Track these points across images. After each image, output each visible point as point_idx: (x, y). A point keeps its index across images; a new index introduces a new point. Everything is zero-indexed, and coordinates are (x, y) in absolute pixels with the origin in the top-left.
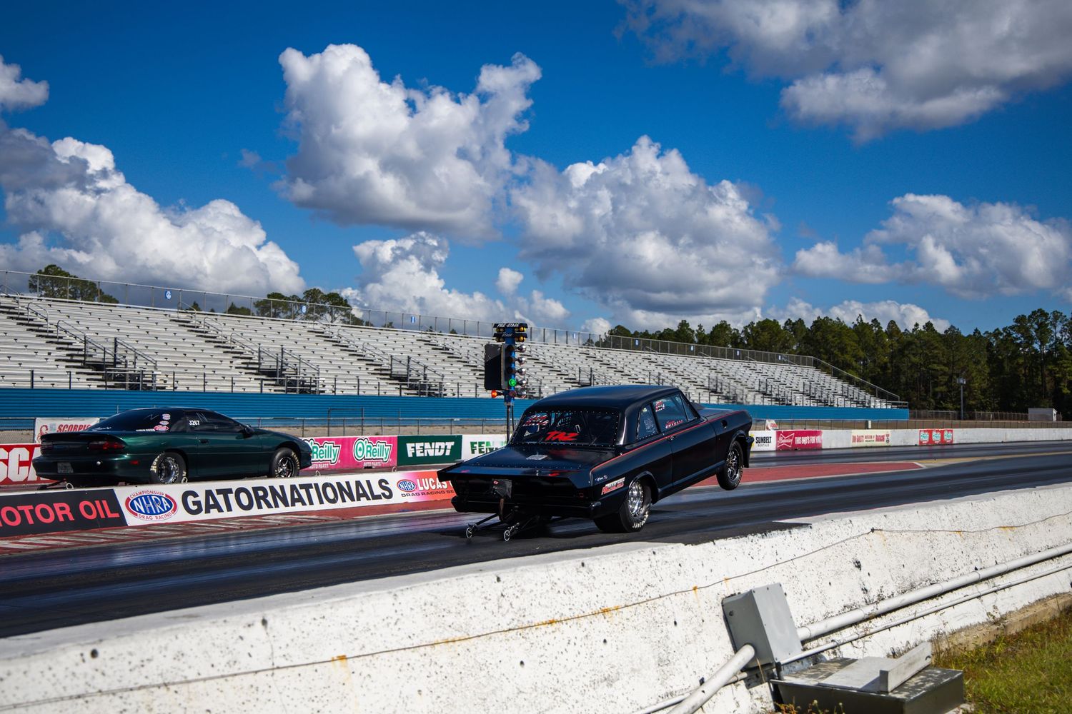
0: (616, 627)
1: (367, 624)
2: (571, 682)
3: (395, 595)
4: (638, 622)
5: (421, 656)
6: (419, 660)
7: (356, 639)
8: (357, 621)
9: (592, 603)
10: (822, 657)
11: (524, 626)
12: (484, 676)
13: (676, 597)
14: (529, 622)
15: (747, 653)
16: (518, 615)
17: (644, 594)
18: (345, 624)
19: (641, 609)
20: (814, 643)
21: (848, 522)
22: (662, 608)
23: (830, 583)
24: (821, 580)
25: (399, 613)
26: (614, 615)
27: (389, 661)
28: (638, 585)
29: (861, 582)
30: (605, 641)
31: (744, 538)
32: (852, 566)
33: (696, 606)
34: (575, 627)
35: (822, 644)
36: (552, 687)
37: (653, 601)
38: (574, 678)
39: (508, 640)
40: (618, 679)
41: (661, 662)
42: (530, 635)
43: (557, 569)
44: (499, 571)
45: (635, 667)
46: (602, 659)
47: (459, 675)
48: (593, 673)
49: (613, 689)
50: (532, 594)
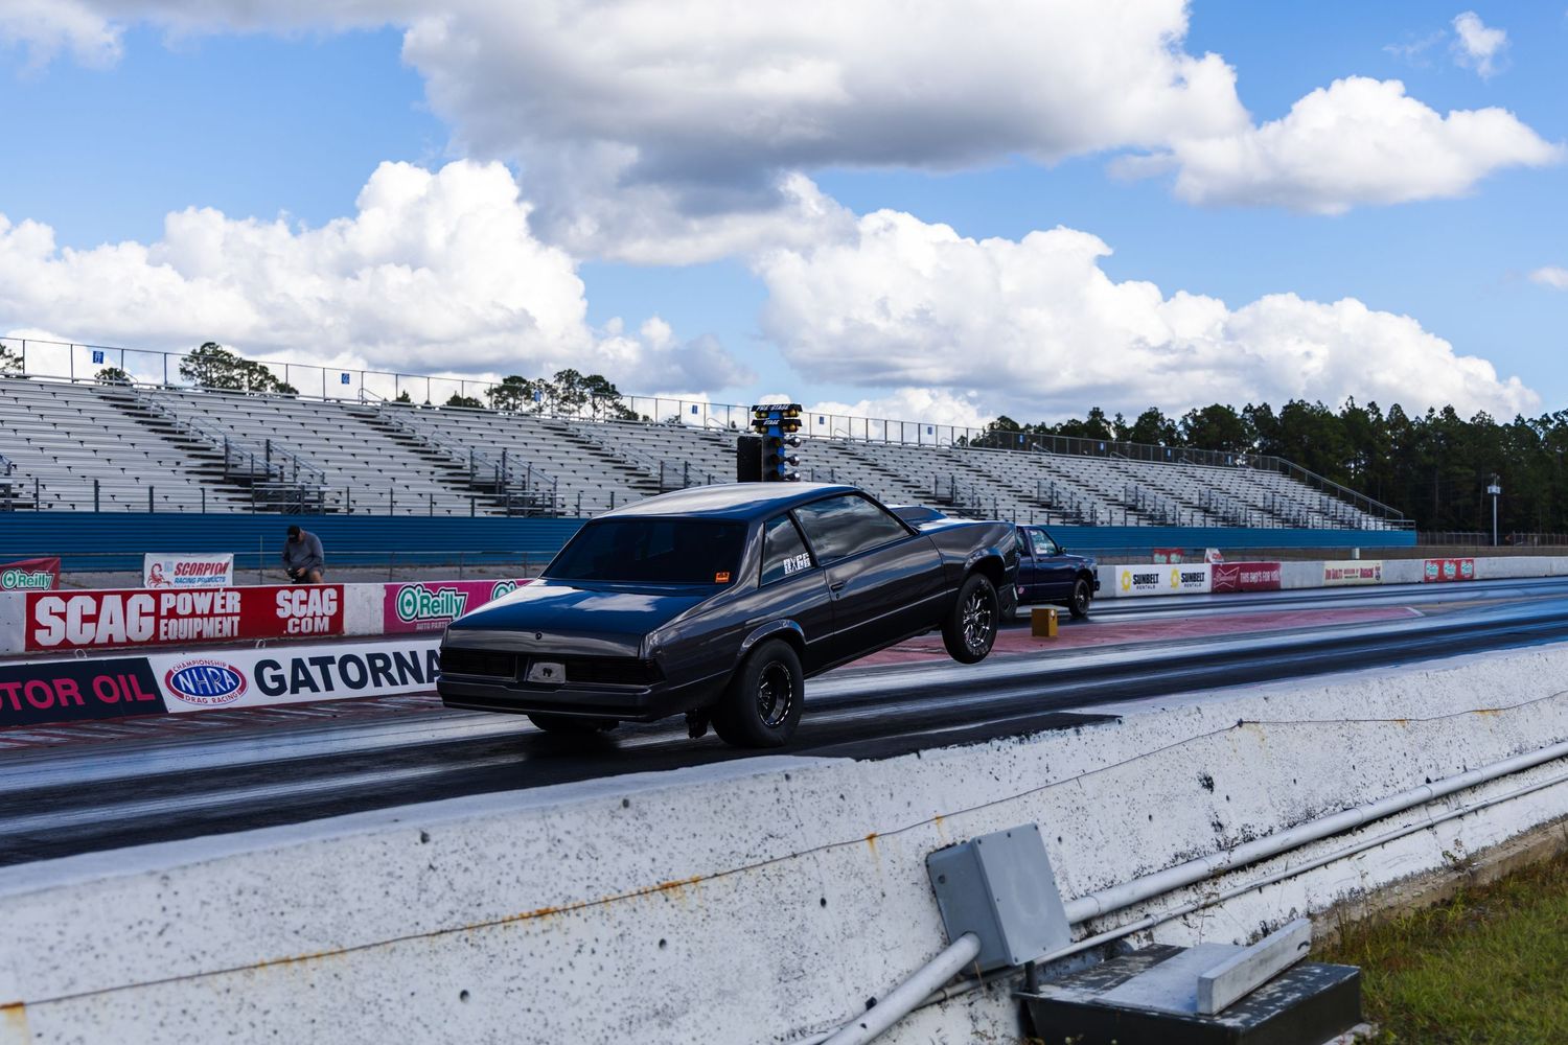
0: (691, 916)
1: (88, 937)
2: (577, 1025)
3: (166, 878)
4: (739, 905)
5: (219, 993)
6: (211, 1003)
7: (56, 968)
8: (60, 933)
9: (640, 873)
10: (1126, 944)
11: (477, 923)
12: (371, 1025)
13: (829, 856)
14: (489, 915)
15: (964, 950)
16: (465, 904)
17: (759, 851)
18: (29, 940)
19: (748, 880)
20: (1111, 922)
21: (1194, 710)
22: (798, 876)
23: (1150, 817)
24: (1133, 812)
25: (172, 911)
26: (688, 894)
27: (134, 1007)
28: (745, 836)
29: (1211, 813)
30: (662, 943)
31: (982, 746)
32: (1197, 785)
33: (870, 869)
34: (595, 921)
35: (1129, 923)
36: (532, 1036)
37: (777, 864)
38: (585, 1015)
39: (436, 952)
40: (687, 1012)
41: (784, 975)
42: (490, 941)
43: (566, 815)
44: (428, 821)
45: (727, 987)
46: (654, 976)
47: (310, 1027)
48: (630, 1003)
49: (672, 1030)
50: (504, 862)
